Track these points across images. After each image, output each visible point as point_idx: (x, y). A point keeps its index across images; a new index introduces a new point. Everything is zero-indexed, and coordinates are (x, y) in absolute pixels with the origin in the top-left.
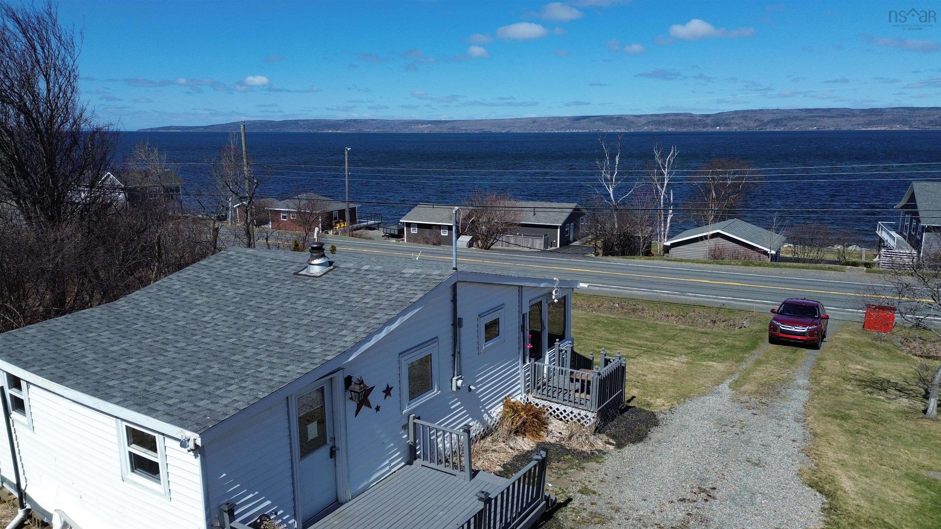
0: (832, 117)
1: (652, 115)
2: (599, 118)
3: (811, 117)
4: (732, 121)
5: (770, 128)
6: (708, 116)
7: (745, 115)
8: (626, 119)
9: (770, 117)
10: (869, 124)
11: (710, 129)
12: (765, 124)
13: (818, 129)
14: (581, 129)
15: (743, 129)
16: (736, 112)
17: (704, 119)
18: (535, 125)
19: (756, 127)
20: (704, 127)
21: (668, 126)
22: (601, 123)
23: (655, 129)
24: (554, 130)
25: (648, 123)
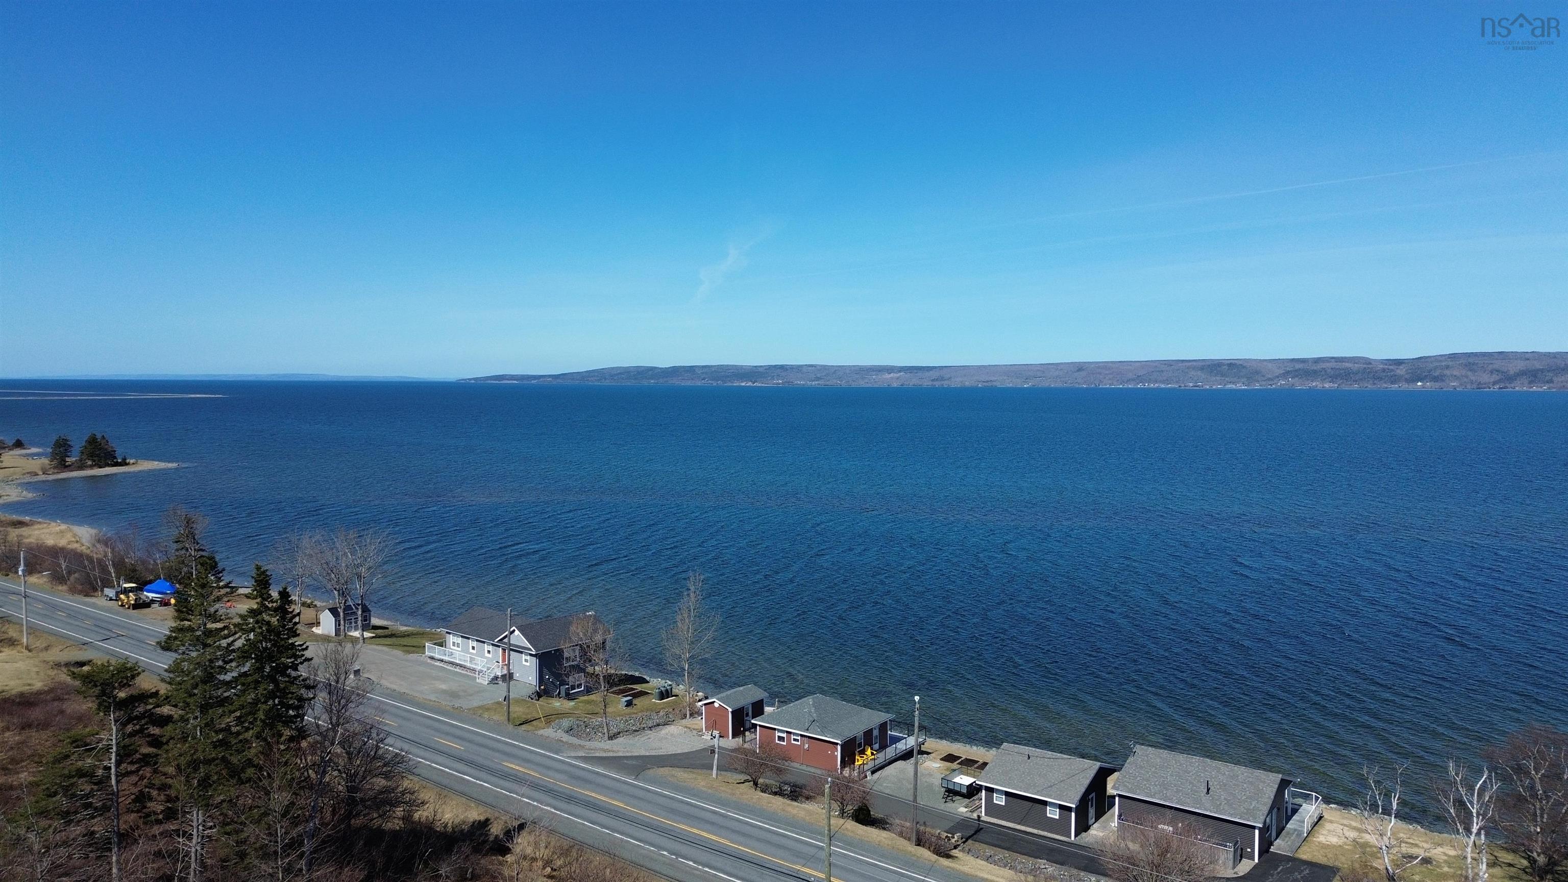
1: (1293, 360)
2: (1195, 363)
4: (1447, 372)
6: (1399, 362)
7: (1474, 361)
8: (1244, 367)
9: (1521, 365)
11: (1405, 386)
12: (1510, 379)
14: (1163, 382)
16: (1453, 357)
17: (1391, 367)
18: (1083, 374)
19: (1495, 383)
20: (1392, 383)
21: (1323, 380)
22: (1199, 373)
23: (1300, 385)
24: (1115, 383)
25: (1286, 374)
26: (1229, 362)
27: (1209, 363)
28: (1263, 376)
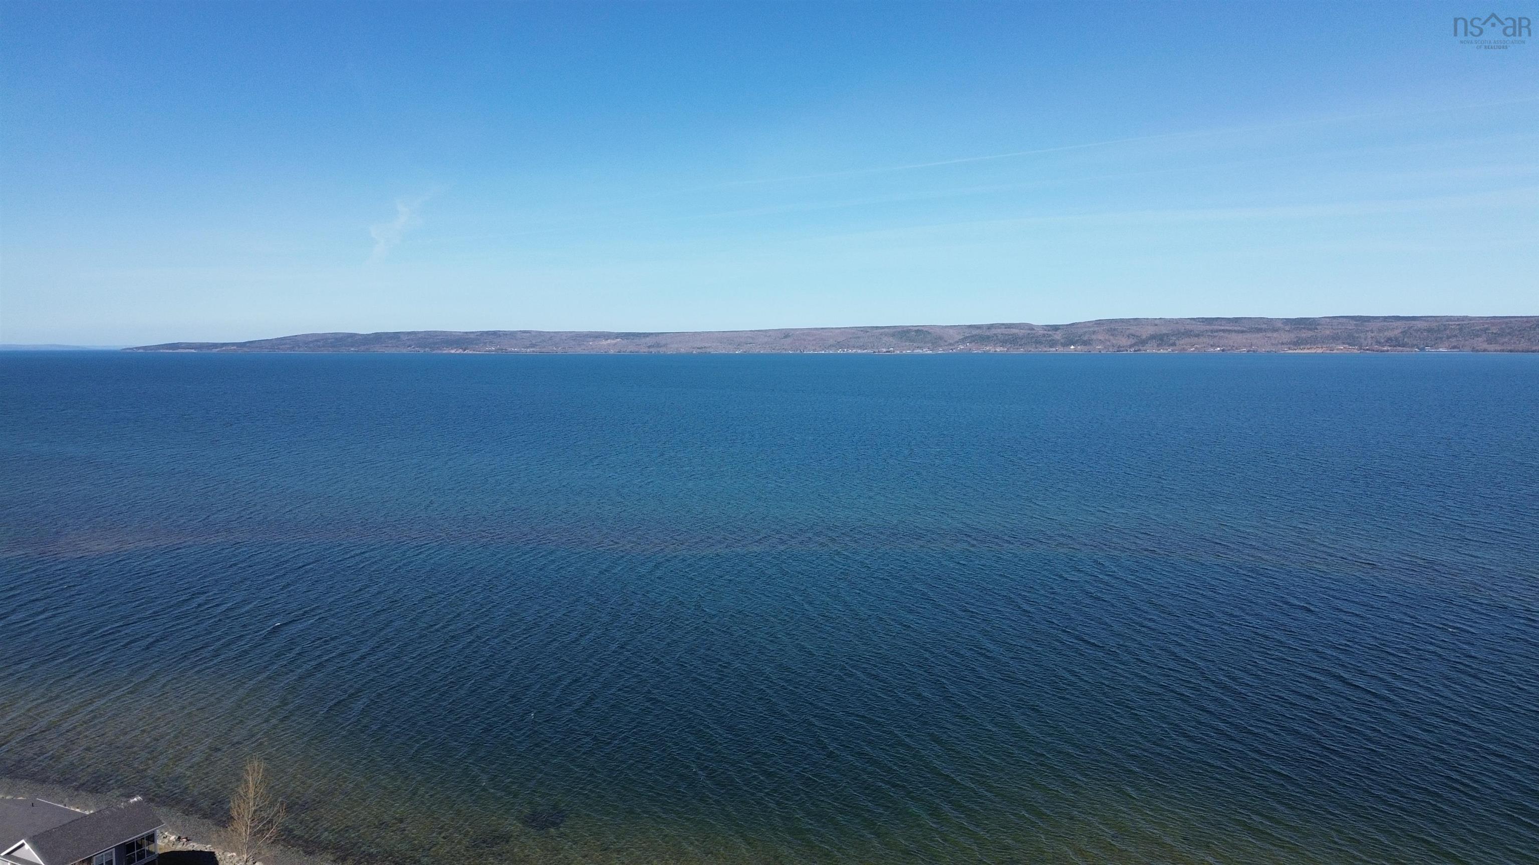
0: (1243, 332)
1: (970, 326)
2: (886, 330)
3: (1212, 331)
4: (1094, 337)
5: (1151, 349)
6: (1056, 328)
7: (1112, 327)
8: (929, 333)
9: (1151, 330)
10: (1297, 343)
11: (1060, 349)
12: (1144, 342)
13: (1223, 350)
14: (860, 347)
16: (1099, 323)
17: (1050, 333)
18: (789, 340)
19: (1131, 346)
20: (1051, 347)
21: (995, 345)
22: (891, 339)
23: (977, 349)
24: (818, 349)
25: (963, 341)
26: (916, 328)
27: (900, 330)
28: (946, 341)
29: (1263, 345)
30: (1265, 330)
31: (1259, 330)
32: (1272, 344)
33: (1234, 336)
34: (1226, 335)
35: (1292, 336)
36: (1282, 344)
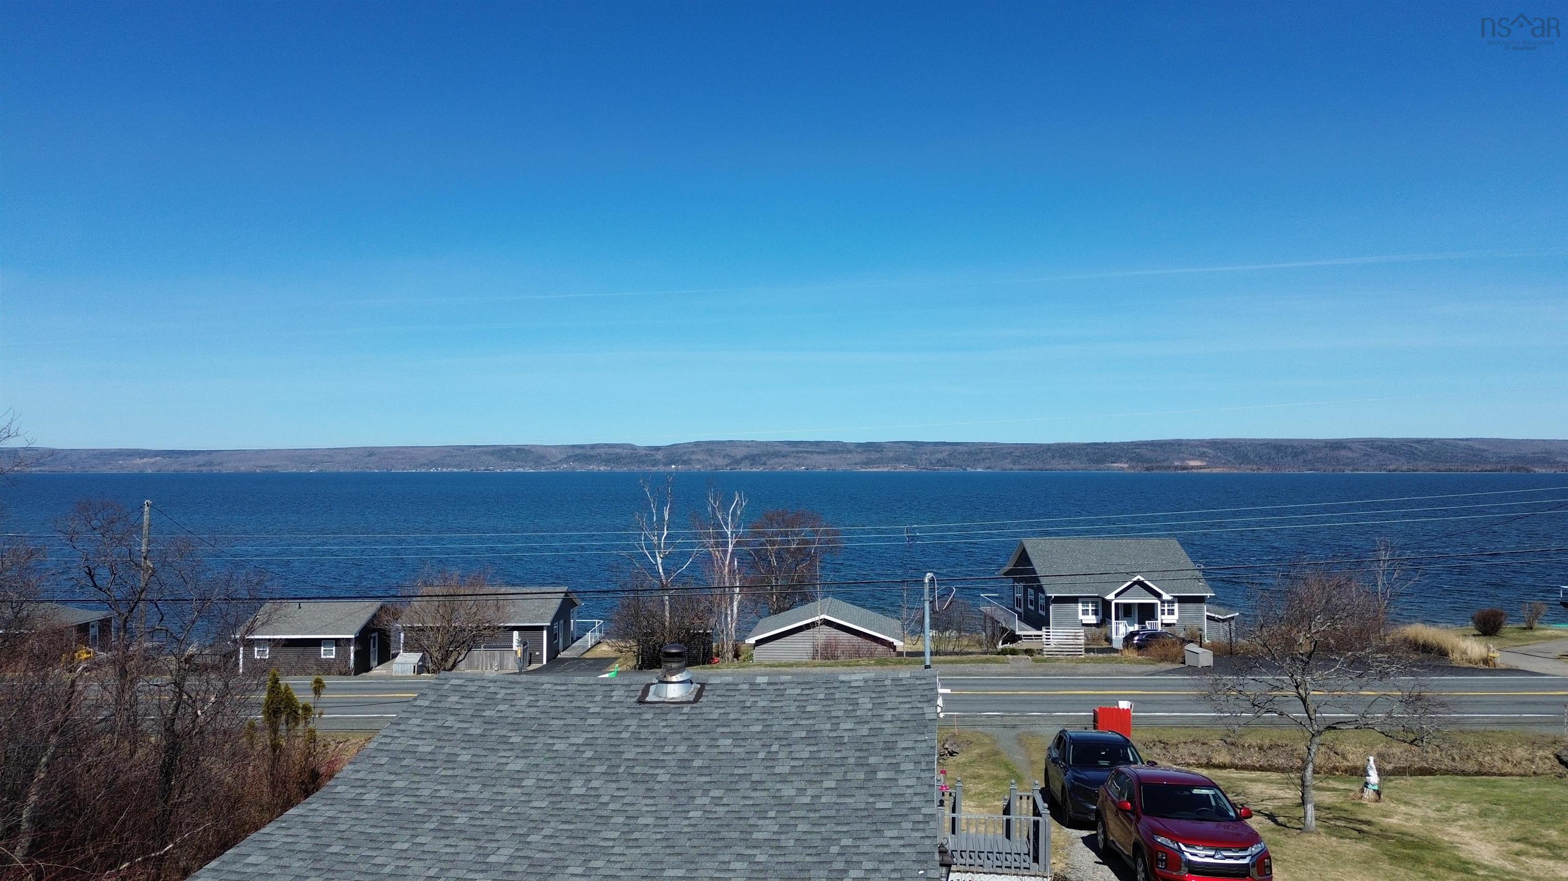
0: (823, 453)
1: (573, 446)
2: (486, 449)
3: (797, 452)
4: (694, 457)
5: (745, 468)
6: (658, 449)
7: (710, 448)
8: (532, 452)
9: (744, 451)
10: (868, 463)
11: (661, 469)
12: (738, 462)
13: (807, 469)
14: (455, 466)
15: (709, 469)
16: (697, 444)
17: (652, 453)
18: (374, 458)
19: (727, 466)
20: (653, 466)
21: (599, 464)
22: (490, 458)
23: (580, 468)
24: (408, 467)
25: (567, 460)
26: (518, 447)
27: (500, 448)
28: (548, 460)
29: (841, 465)
30: (842, 452)
31: (836, 452)
32: (848, 464)
33: (815, 456)
34: (809, 455)
35: (864, 457)
36: (856, 464)
